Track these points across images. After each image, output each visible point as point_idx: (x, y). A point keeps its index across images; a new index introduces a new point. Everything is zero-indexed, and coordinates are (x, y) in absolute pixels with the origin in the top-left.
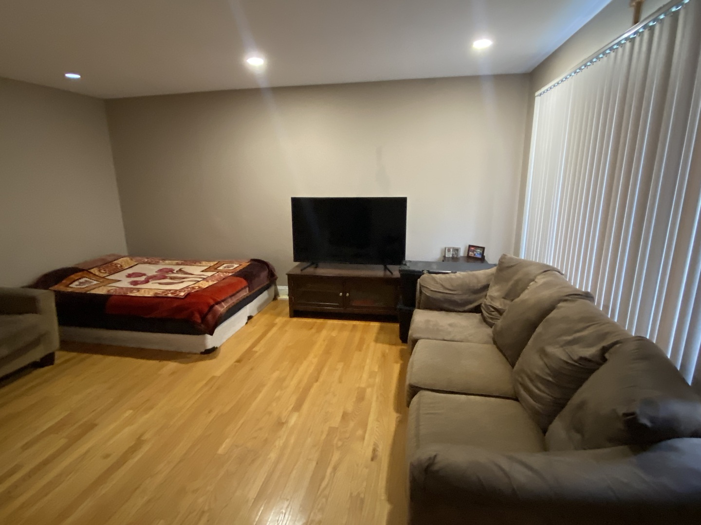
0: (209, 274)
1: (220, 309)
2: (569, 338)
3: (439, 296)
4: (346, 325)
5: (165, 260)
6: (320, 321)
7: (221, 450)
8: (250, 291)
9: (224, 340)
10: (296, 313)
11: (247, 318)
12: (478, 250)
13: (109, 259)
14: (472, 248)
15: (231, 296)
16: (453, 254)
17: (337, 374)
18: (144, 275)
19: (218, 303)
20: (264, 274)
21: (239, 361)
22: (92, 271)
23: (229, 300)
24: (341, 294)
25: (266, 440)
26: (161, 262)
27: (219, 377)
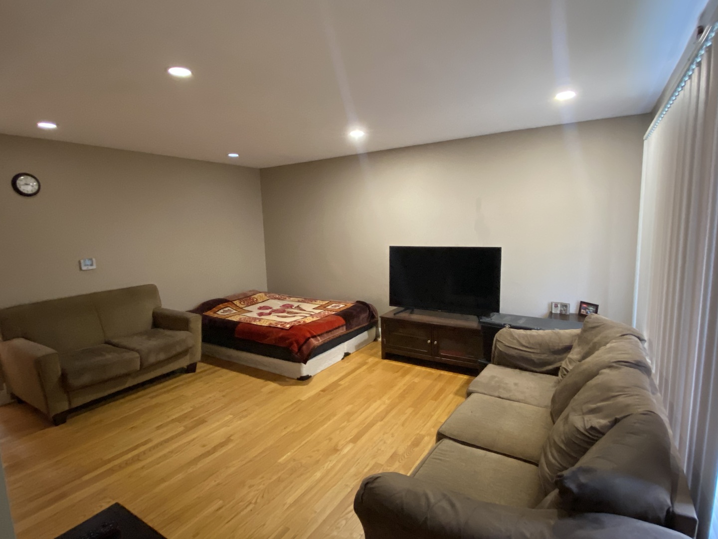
0: (317, 311)
1: (314, 342)
2: (593, 406)
3: (513, 352)
4: (432, 374)
5: (291, 297)
6: (408, 366)
7: (281, 460)
8: (347, 329)
9: (319, 371)
10: (387, 356)
11: (344, 354)
12: (591, 308)
13: (250, 294)
14: (585, 305)
15: (327, 332)
16: (561, 311)
17: (403, 418)
18: (271, 308)
19: (314, 337)
20: (364, 316)
21: (323, 391)
22: (235, 302)
23: (325, 335)
24: (429, 341)
25: (318, 462)
26: (287, 298)
27: (304, 401)
